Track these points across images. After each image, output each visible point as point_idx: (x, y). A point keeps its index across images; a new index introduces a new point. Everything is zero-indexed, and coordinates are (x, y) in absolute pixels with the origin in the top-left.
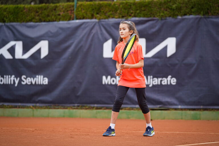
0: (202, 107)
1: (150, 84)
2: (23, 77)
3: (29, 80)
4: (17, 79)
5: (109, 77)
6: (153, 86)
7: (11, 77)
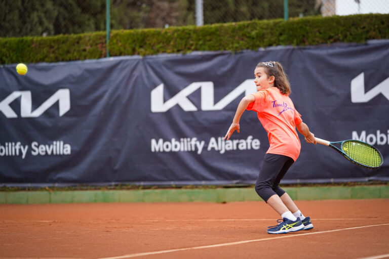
0: (298, 181)
1: (221, 150)
2: (34, 144)
3: (42, 148)
4: (24, 148)
5: (161, 141)
6: (226, 151)
7: (15, 145)
